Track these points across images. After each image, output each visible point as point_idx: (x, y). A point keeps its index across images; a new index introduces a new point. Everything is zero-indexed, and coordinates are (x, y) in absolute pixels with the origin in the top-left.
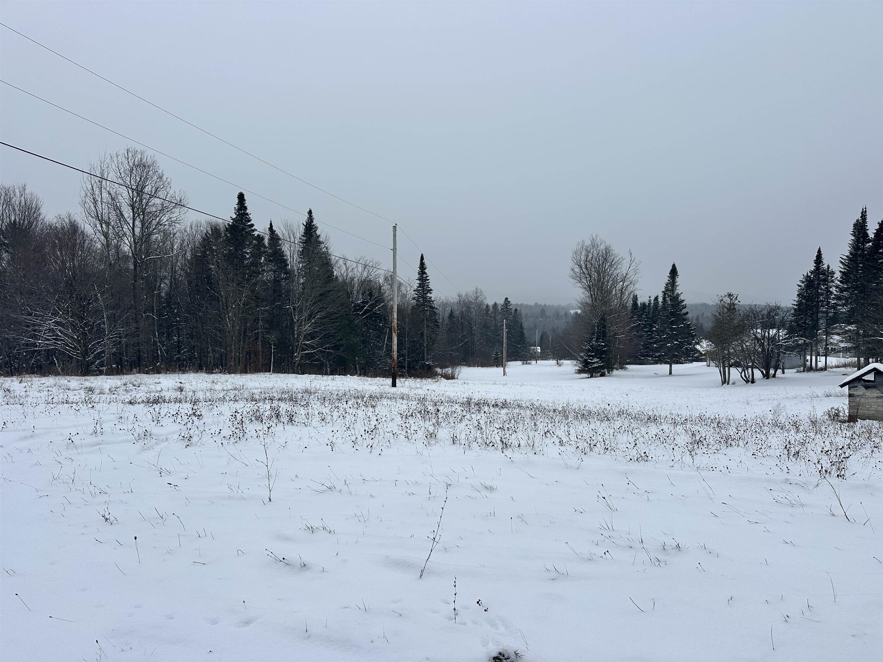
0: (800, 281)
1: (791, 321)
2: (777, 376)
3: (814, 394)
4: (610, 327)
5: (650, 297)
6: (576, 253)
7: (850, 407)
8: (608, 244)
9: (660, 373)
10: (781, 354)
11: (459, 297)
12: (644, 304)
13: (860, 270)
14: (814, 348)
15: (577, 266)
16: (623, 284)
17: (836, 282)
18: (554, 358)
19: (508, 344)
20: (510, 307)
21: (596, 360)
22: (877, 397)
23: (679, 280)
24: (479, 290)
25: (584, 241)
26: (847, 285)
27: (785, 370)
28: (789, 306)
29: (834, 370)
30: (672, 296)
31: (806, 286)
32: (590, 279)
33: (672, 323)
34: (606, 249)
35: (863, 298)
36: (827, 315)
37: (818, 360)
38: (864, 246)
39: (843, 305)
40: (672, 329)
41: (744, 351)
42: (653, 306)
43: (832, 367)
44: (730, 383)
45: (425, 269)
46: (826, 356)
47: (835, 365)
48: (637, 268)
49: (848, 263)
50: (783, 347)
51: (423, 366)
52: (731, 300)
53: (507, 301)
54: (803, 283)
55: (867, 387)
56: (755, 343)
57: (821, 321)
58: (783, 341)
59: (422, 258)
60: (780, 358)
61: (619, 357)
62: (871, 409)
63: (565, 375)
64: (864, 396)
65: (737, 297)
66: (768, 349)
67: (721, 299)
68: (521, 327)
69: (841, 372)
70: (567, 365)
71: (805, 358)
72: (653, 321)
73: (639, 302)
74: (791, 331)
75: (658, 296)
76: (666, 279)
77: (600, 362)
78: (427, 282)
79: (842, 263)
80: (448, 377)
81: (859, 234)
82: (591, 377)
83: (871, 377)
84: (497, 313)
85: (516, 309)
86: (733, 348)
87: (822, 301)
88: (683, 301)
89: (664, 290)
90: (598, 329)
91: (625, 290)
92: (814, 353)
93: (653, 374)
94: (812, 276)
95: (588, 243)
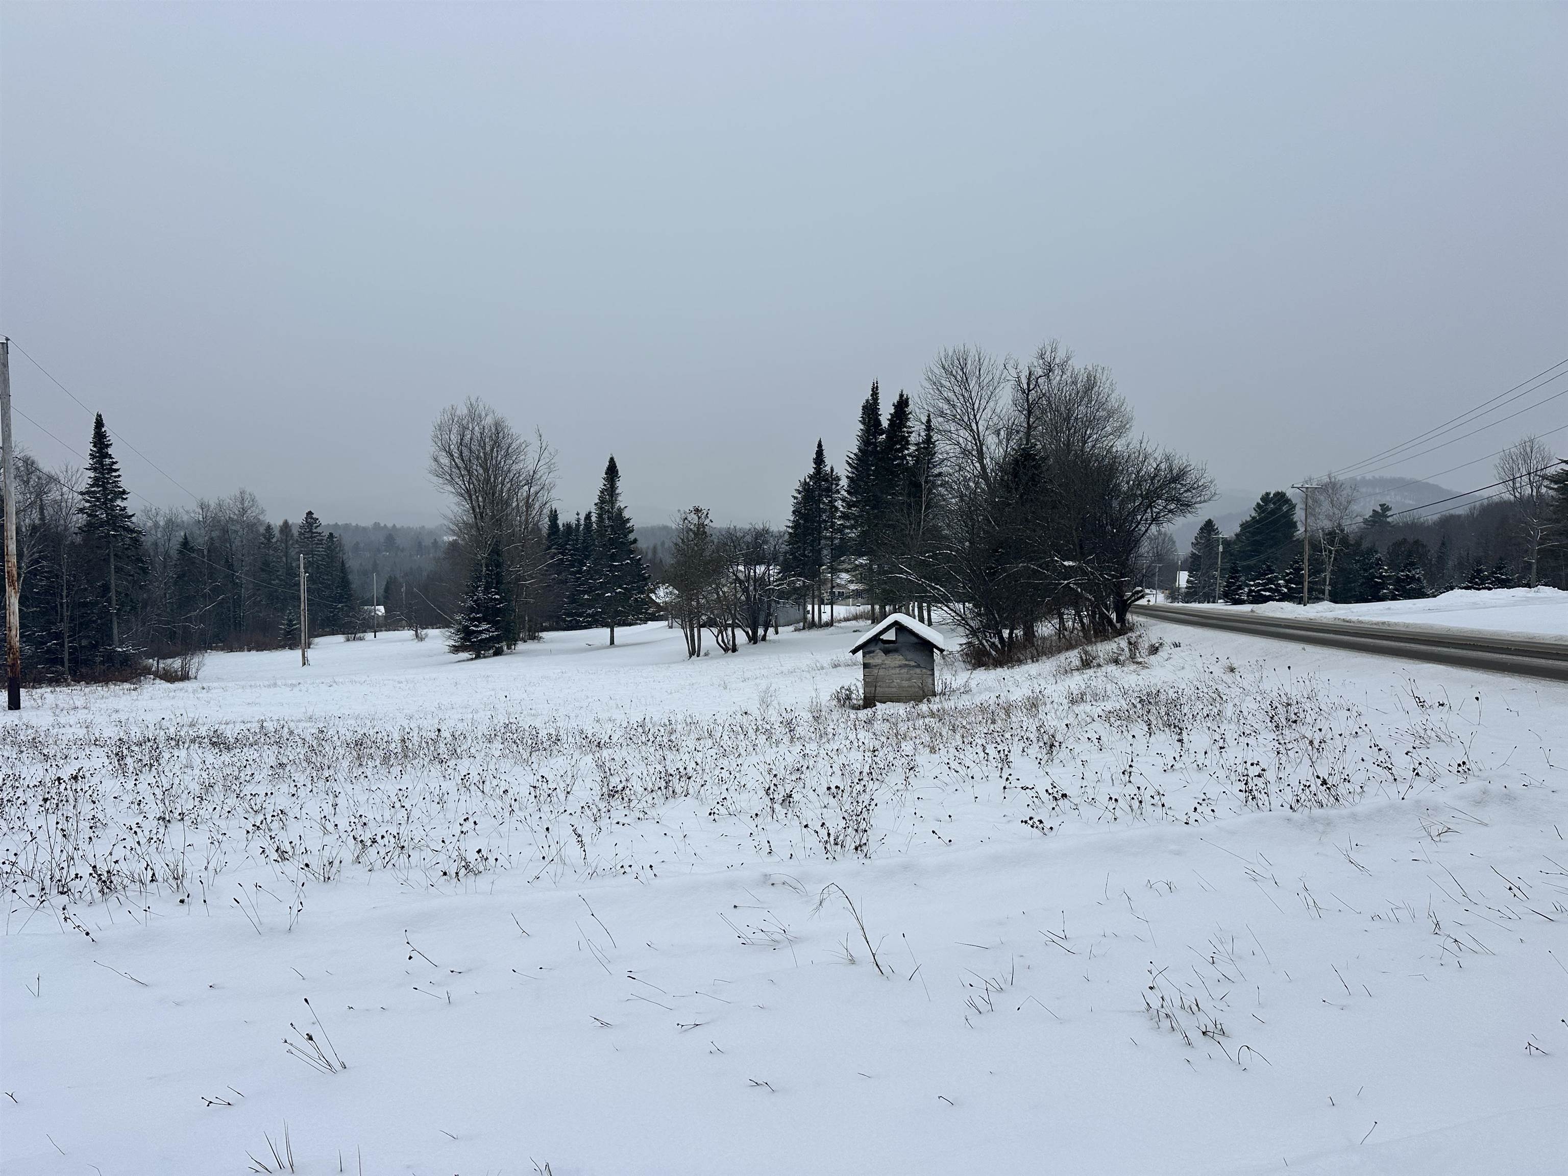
0: (796, 490)
1: (786, 553)
2: (767, 638)
3: (818, 665)
4: (510, 566)
5: (578, 514)
6: (440, 429)
7: (866, 684)
8: (500, 416)
9: (596, 642)
10: (773, 604)
11: (202, 509)
12: (568, 526)
13: (871, 475)
14: (816, 593)
15: (444, 454)
16: (529, 489)
17: (843, 492)
18: (411, 627)
19: (310, 603)
20: (318, 530)
21: (485, 626)
22: (900, 667)
23: (621, 485)
24: (247, 496)
25: (454, 408)
26: (856, 497)
27: (780, 629)
28: (781, 530)
29: (843, 624)
30: (610, 513)
31: (804, 498)
32: (470, 478)
33: (613, 557)
34: (497, 425)
35: (876, 517)
36: (832, 542)
37: (822, 611)
38: (876, 440)
39: (852, 527)
40: (612, 568)
41: (720, 602)
42: (583, 530)
43: (840, 621)
44: (702, 653)
45: (108, 446)
46: (832, 604)
47: (844, 618)
48: (553, 461)
49: (856, 464)
50: (776, 594)
51: (110, 657)
52: (699, 518)
53: (312, 518)
54: (799, 494)
55: (887, 652)
56: (735, 588)
57: (825, 552)
58: (775, 584)
59: (99, 424)
60: (772, 610)
61: (527, 619)
62: (892, 685)
63: (430, 656)
64: (884, 666)
65: (707, 514)
66: (755, 596)
67: (684, 516)
68: (343, 568)
69: (852, 627)
70: (435, 637)
71: (805, 608)
72: (585, 555)
73: (560, 523)
74: (786, 569)
75: (590, 513)
76: (599, 482)
77: (493, 629)
78: (114, 474)
79: (849, 464)
80: (170, 677)
81: (869, 421)
82: (476, 658)
83: (891, 636)
84: (291, 542)
85: (331, 534)
86: (704, 597)
87: (825, 521)
88: (628, 520)
89: (597, 501)
90: (487, 570)
91: (533, 500)
92: (816, 600)
93: (583, 645)
94: (811, 483)
95: (462, 411)
